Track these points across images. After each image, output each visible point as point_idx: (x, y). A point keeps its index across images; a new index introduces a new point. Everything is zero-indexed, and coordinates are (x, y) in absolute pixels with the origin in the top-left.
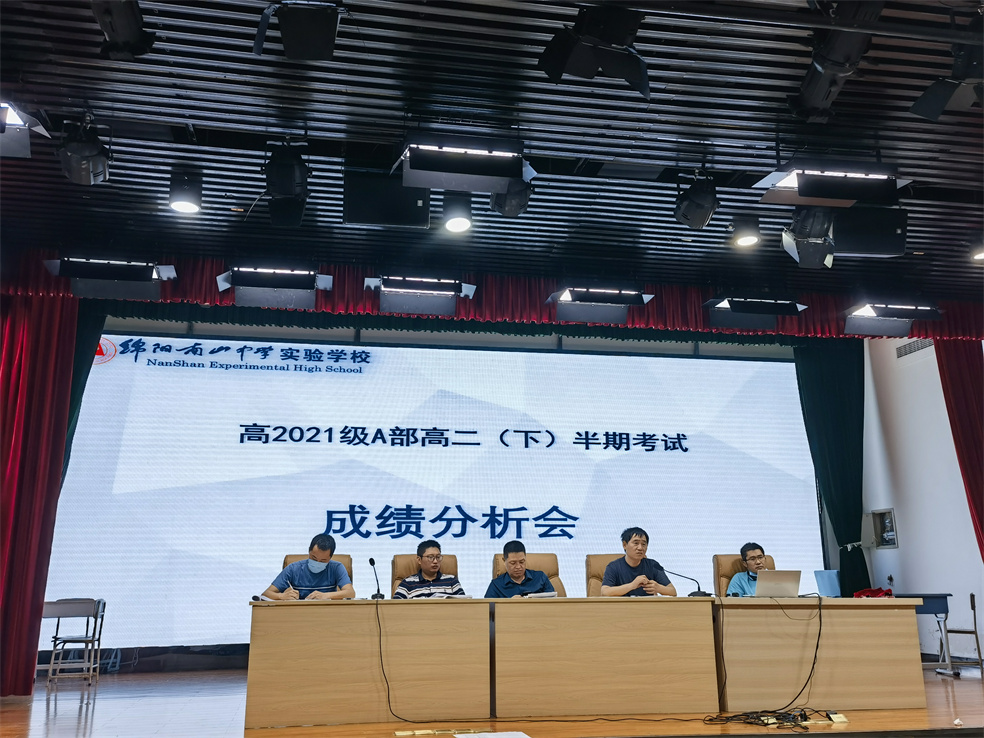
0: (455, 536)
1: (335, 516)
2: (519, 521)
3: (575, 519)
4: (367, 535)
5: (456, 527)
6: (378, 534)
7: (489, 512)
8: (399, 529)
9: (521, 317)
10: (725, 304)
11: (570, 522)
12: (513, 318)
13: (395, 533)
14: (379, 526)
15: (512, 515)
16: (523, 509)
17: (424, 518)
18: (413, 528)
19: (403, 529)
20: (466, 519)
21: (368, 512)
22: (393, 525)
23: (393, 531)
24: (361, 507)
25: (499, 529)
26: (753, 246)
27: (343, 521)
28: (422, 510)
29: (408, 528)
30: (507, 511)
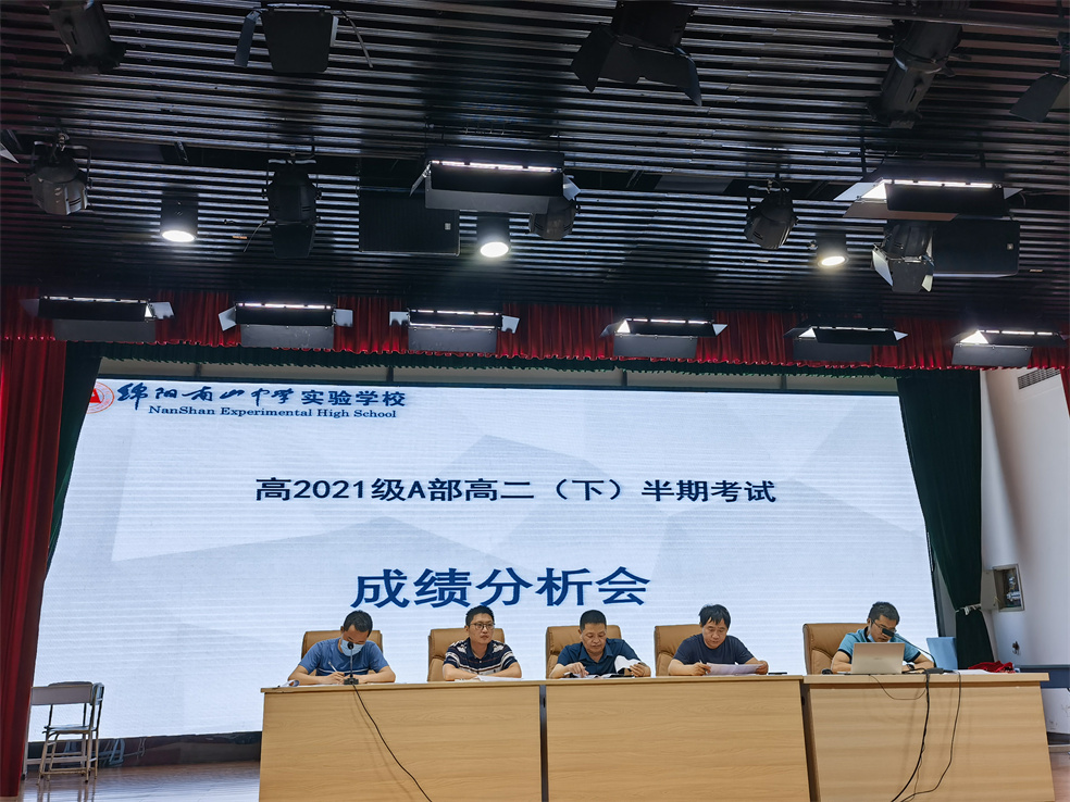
0: (506, 603)
1: (367, 582)
2: (580, 585)
3: (646, 582)
4: (405, 603)
5: (508, 593)
6: (418, 602)
7: (545, 575)
8: (442, 597)
9: (573, 353)
10: (810, 333)
11: (639, 585)
12: (564, 353)
13: (437, 602)
14: (418, 594)
15: (572, 578)
16: (585, 571)
17: (470, 584)
18: (458, 595)
19: (446, 596)
20: (519, 583)
21: (405, 578)
22: (434, 592)
23: (435, 599)
24: (397, 571)
25: (557, 594)
26: (839, 266)
27: (376, 588)
28: (468, 574)
29: (452, 595)
30: (566, 574)
